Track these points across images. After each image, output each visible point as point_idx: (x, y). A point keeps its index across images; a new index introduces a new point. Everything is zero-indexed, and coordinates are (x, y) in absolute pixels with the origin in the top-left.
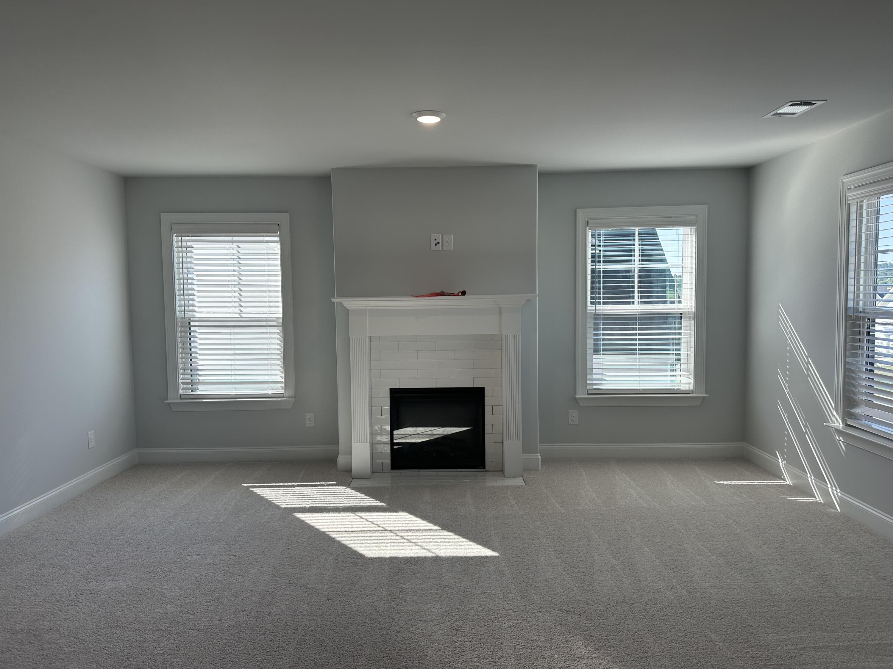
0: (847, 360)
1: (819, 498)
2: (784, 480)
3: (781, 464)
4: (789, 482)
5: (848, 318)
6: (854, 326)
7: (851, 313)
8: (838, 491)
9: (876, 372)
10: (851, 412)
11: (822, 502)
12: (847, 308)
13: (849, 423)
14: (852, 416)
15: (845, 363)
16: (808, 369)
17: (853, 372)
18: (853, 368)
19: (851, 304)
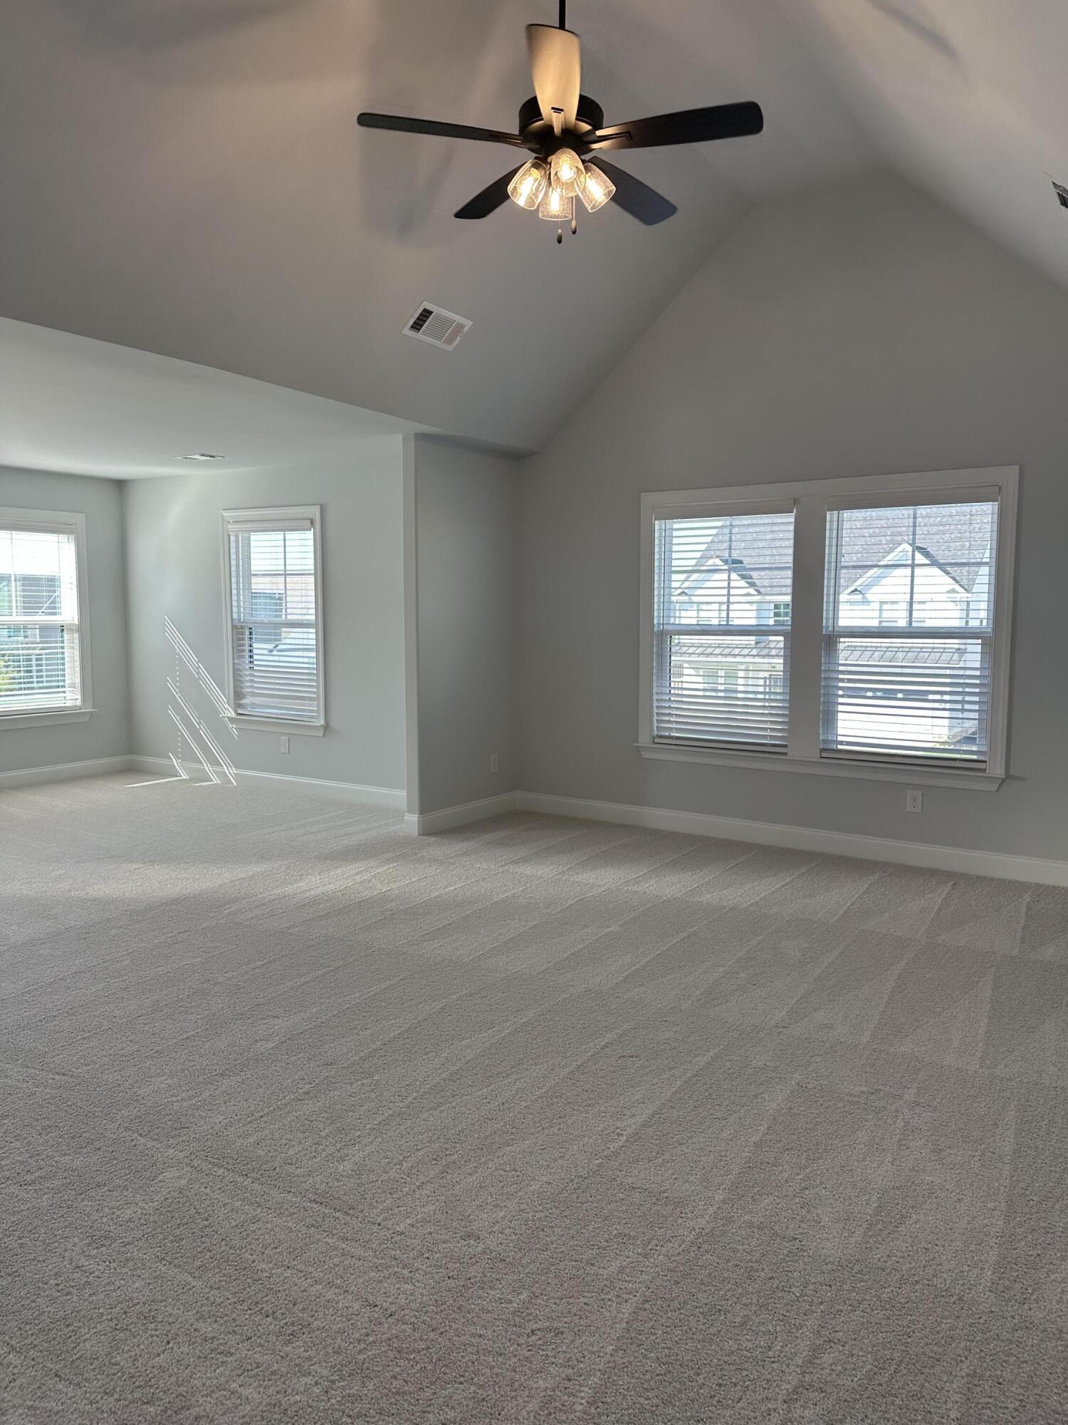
0: (236, 661)
1: (216, 781)
2: (181, 776)
3: (176, 764)
4: (184, 777)
5: (234, 627)
6: (238, 633)
7: (236, 623)
8: (234, 769)
9: (255, 668)
10: (240, 703)
11: (219, 782)
12: (232, 619)
13: (238, 712)
14: (240, 706)
15: (234, 664)
16: (198, 673)
17: (240, 670)
18: (239, 667)
19: (235, 616)
